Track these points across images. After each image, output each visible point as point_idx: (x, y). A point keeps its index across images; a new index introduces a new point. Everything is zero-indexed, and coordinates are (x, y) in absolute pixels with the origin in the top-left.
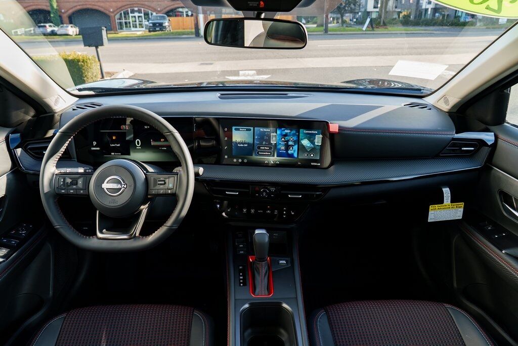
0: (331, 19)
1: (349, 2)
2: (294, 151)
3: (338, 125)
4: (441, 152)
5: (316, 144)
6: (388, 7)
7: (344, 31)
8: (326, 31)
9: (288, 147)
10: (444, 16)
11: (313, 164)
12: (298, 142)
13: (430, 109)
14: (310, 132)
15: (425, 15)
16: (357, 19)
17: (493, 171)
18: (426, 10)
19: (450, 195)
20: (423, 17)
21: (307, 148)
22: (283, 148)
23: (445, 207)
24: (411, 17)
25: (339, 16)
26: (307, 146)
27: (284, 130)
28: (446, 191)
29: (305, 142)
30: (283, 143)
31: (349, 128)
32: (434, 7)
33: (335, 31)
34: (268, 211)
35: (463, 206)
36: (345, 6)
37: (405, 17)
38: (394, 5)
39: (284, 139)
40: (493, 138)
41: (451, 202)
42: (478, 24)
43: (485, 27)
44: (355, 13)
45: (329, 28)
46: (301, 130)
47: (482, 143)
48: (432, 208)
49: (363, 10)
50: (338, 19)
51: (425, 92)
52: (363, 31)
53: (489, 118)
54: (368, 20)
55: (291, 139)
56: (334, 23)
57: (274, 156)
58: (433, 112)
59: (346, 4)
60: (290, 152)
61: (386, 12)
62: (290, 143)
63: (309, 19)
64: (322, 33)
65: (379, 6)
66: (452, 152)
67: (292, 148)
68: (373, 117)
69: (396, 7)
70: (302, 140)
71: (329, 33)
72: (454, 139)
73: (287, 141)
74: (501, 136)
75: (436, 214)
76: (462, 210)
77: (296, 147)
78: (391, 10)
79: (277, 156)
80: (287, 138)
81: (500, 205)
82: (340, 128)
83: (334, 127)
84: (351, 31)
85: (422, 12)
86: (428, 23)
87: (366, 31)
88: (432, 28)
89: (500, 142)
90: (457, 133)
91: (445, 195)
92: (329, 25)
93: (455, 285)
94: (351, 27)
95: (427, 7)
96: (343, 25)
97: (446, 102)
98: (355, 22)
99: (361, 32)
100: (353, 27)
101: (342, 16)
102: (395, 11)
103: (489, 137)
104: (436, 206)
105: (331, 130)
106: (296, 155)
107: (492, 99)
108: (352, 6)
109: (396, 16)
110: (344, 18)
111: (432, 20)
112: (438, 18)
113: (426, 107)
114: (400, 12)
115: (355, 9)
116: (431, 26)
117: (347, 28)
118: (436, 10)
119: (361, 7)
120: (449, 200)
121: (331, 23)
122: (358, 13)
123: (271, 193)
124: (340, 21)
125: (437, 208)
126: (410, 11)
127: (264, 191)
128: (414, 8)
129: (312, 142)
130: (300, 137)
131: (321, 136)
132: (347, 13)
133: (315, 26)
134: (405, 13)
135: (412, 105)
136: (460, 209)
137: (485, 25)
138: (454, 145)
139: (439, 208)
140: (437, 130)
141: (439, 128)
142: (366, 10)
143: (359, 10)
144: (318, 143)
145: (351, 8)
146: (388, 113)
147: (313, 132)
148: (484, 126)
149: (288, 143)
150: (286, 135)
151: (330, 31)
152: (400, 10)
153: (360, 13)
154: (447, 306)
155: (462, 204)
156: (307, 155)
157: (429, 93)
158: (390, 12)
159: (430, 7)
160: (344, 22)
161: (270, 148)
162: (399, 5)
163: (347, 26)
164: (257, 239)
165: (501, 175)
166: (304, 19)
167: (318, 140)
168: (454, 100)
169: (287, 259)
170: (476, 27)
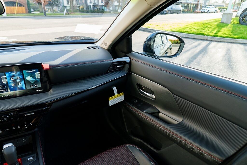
0: (47, 9)
1: (54, 1)
2: (23, 85)
3: (48, 65)
4: (108, 69)
5: (37, 78)
6: (73, 4)
7: (55, 15)
8: (45, 15)
9: (16, 83)
10: (98, 9)
11: (38, 91)
12: (23, 79)
13: (99, 49)
14: (31, 71)
15: (90, 8)
16: (60, 9)
17: (132, 75)
18: (90, 6)
19: (116, 90)
20: (90, 9)
21: (31, 82)
22: (13, 85)
23: (116, 97)
24: (85, 9)
25: (51, 7)
26: (31, 81)
27: (11, 73)
28: (115, 89)
29: (29, 78)
30: (13, 82)
31: (57, 65)
32: (93, 5)
33: (50, 15)
34: (14, 128)
35: (123, 94)
36: (53, 3)
37: (82, 8)
38: (76, 3)
39: (13, 78)
40: (129, 59)
41: (118, 94)
42: (111, 12)
43: (114, 13)
44: (59, 6)
45: (47, 14)
46: (24, 71)
47: (125, 62)
48: (110, 99)
49: (62, 5)
50: (50, 9)
51: (95, 40)
52: (64, 15)
53: (125, 50)
54: (65, 10)
55: (18, 78)
56: (49, 11)
57: (8, 91)
58: (100, 50)
59: (53, 2)
60: (19, 86)
61: (73, 7)
62: (18, 81)
63: (35, 9)
64: (43, 16)
65: (69, 3)
66: (113, 69)
67: (21, 84)
68: (69, 57)
69: (77, 4)
70: (26, 77)
71: (47, 16)
72: (113, 63)
73: (16, 80)
74: (132, 58)
75: (112, 101)
76: (123, 96)
77: (23, 83)
78: (75, 5)
79: (10, 91)
80: (14, 78)
81: (138, 90)
82: (50, 66)
83: (46, 66)
84: (58, 15)
85: (89, 7)
86: (92, 12)
87: (65, 15)
88: (94, 14)
89: (132, 61)
90: (113, 59)
91: (114, 91)
92: (46, 12)
93: (127, 131)
94: (58, 13)
95: (90, 5)
96: (53, 12)
97: (106, 44)
98: (59, 11)
99: (63, 16)
100: (59, 13)
101: (52, 8)
102: (77, 6)
103: (127, 59)
104: (112, 97)
105: (45, 68)
106: (24, 87)
107: (125, 41)
108: (56, 3)
109: (78, 8)
110: (54, 9)
111: (94, 10)
112: (96, 9)
113: (97, 48)
114: (79, 7)
115: (58, 5)
116: (94, 13)
117: (56, 14)
118: (94, 6)
119: (61, 3)
120: (117, 93)
121: (47, 11)
122: (60, 6)
123: (11, 117)
124: (52, 10)
125: (112, 98)
126: (83, 6)
127: (4, 117)
128: (85, 5)
129: (34, 77)
130: (25, 76)
131: (39, 73)
132: (54, 6)
133: (39, 12)
134: (82, 7)
135: (90, 48)
136: (122, 96)
137: (114, 12)
138: (113, 65)
139: (113, 98)
140: (104, 59)
141: (105, 58)
142: (64, 5)
143: (60, 5)
144: (38, 77)
145: (56, 4)
146: (78, 53)
147: (32, 71)
148: (124, 54)
149: (16, 81)
150: (13, 76)
151: (48, 15)
152: (79, 6)
153: (61, 7)
154: (127, 145)
155: (123, 93)
156: (33, 86)
157: (97, 40)
158: (75, 6)
159: (92, 5)
160: (54, 11)
161: (4, 87)
162: (78, 3)
163: (56, 13)
164: (5, 152)
165: (136, 76)
166: (32, 9)
167: (38, 75)
168: (109, 43)
169: (33, 155)
170: (111, 13)
